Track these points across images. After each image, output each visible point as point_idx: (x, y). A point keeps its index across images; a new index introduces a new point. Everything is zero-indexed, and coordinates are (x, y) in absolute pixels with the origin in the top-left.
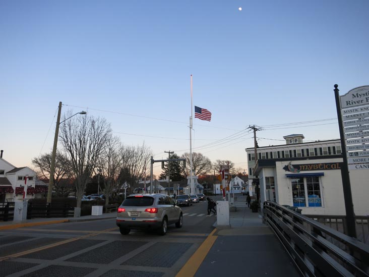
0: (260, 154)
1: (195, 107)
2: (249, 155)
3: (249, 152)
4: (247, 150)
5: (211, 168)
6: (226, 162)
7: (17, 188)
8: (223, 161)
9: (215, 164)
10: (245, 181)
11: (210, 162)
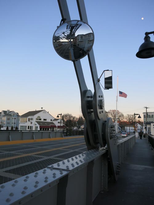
0: (149, 115)
1: (119, 91)
2: (144, 115)
3: (145, 114)
4: (144, 113)
5: (124, 118)
6: (132, 115)
7: (58, 126)
8: (131, 115)
9: (126, 116)
10: (142, 126)
11: (123, 115)
